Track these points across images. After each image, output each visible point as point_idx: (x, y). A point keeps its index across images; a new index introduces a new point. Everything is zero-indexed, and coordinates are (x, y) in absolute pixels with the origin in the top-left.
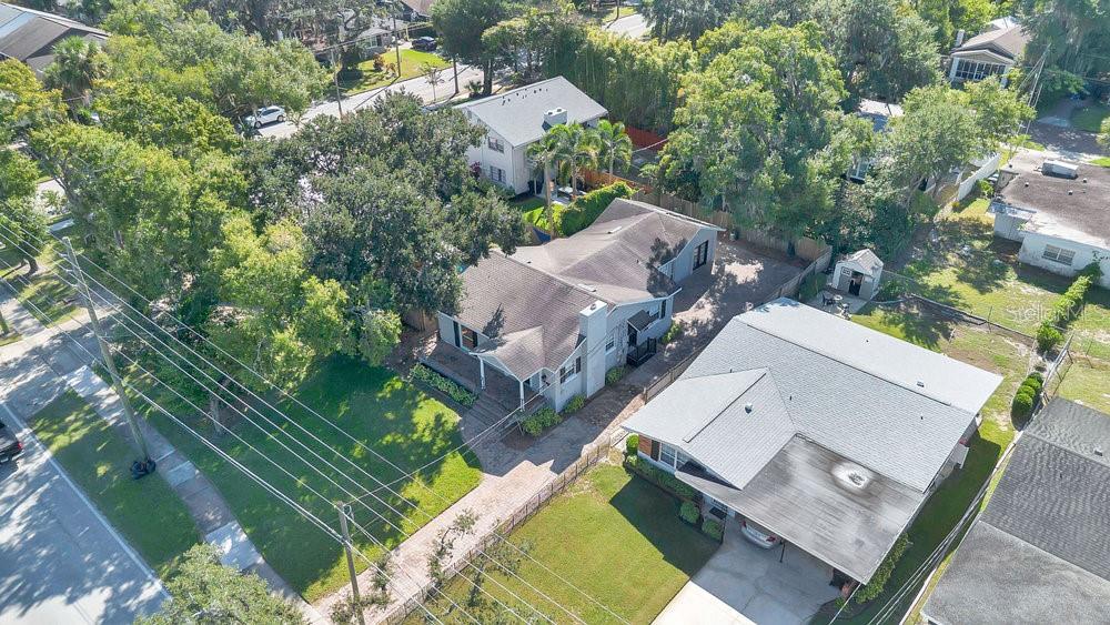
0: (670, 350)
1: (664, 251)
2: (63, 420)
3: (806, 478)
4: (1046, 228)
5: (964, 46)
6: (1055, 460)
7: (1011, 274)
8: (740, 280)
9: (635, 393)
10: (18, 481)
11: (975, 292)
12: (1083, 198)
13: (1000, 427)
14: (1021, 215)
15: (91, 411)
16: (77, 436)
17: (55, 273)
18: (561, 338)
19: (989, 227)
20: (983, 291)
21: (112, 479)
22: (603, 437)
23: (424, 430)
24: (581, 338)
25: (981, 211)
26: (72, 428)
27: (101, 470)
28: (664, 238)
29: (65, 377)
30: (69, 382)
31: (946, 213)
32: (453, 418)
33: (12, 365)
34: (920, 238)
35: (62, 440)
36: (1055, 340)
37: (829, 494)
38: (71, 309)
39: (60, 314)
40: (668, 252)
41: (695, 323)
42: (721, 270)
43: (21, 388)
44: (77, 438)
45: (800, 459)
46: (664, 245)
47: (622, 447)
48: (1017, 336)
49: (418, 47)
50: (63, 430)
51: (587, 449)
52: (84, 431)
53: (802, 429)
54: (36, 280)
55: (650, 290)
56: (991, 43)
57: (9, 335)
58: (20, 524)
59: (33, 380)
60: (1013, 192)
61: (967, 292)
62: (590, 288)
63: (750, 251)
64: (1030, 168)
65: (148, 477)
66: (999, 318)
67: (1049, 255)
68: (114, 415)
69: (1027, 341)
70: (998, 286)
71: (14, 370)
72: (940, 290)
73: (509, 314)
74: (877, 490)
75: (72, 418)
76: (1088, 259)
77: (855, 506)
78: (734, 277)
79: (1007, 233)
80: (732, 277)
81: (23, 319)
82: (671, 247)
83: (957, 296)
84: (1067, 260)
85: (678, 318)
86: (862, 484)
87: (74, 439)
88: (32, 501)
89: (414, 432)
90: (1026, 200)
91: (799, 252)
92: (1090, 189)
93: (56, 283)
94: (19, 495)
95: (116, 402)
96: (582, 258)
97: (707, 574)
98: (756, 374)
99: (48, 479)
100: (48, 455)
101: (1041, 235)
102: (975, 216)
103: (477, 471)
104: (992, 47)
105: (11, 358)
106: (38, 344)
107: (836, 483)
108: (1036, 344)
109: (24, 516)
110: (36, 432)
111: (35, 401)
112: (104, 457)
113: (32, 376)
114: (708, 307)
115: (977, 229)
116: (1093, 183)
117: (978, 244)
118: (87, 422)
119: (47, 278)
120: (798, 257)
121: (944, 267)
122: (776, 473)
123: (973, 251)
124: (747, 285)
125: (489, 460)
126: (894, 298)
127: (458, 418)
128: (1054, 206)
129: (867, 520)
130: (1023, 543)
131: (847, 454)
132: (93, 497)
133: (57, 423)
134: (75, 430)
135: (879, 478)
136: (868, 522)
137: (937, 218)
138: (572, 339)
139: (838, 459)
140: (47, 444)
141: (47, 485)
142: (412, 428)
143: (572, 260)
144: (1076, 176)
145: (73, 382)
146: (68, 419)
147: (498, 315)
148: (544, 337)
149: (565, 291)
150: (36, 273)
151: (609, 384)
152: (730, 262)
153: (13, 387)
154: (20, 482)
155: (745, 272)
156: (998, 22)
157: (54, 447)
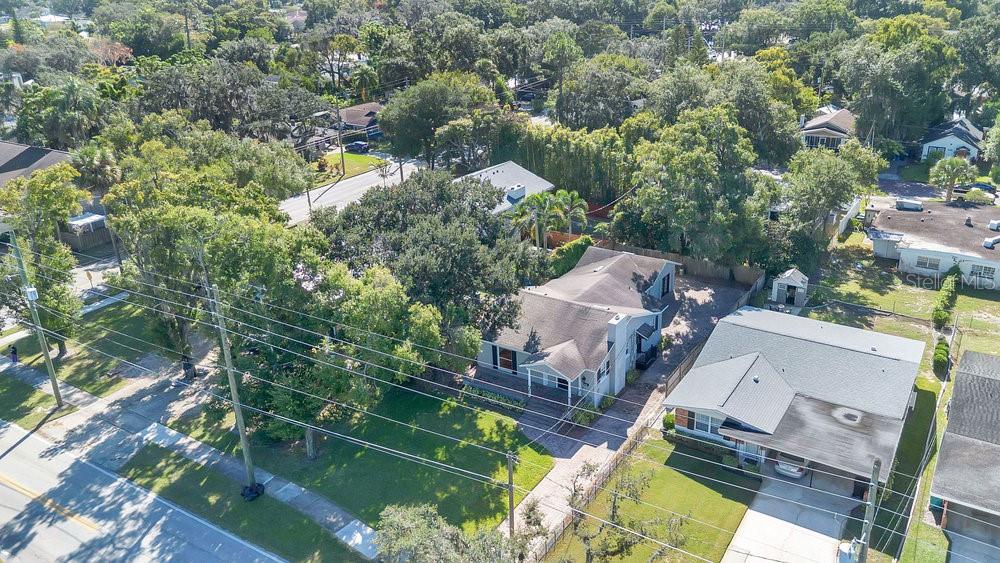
0: (666, 355)
1: (642, 282)
2: (154, 466)
3: (816, 422)
4: (914, 245)
5: (806, 127)
6: (983, 385)
7: (897, 280)
8: (700, 302)
9: (652, 388)
10: (134, 519)
11: (877, 295)
12: (932, 223)
13: (930, 381)
14: (893, 238)
15: (178, 456)
16: (175, 477)
17: (86, 353)
18: (593, 346)
19: (868, 251)
20: (882, 294)
21: (226, 505)
22: (641, 421)
23: (491, 434)
24: (610, 344)
25: (861, 240)
26: (166, 471)
27: (213, 499)
28: (639, 272)
29: (139, 434)
30: (145, 438)
31: (834, 244)
32: (511, 423)
33: (79, 431)
34: (822, 262)
35: (161, 483)
36: (947, 319)
37: (835, 428)
38: (118, 380)
39: (109, 385)
40: (645, 282)
41: (678, 335)
42: (683, 296)
43: (98, 448)
44: (176, 478)
45: (806, 410)
46: (641, 277)
47: (659, 425)
48: (918, 321)
49: (351, 150)
50: (159, 474)
51: (631, 432)
52: (180, 472)
53: (800, 390)
54: (69, 361)
55: (646, 307)
56: (827, 123)
57: (64, 407)
58: (152, 551)
59: (106, 441)
60: (881, 223)
61: (871, 296)
62: (605, 308)
63: (701, 282)
64: (887, 207)
65: (260, 498)
66: (899, 310)
67: (921, 264)
68: (203, 457)
69: (926, 323)
70: (891, 289)
71: (82, 434)
72: (850, 295)
73: (542, 334)
74: (868, 424)
75: (163, 464)
76: (950, 264)
77: (859, 435)
78: (695, 301)
79: (884, 253)
80: (692, 301)
81: (72, 394)
82: (646, 278)
83: (865, 298)
84: (935, 266)
85: (664, 332)
86: (858, 420)
87: (173, 480)
88: (155, 532)
89: (484, 435)
90: (892, 227)
91: (739, 277)
92: (935, 216)
93: (91, 361)
94: (140, 529)
95: (200, 447)
96: (586, 288)
97: (758, 502)
98: (751, 357)
99: (162, 513)
100: (152, 496)
101: (912, 249)
102: (856, 244)
103: (548, 457)
104: (827, 125)
105: (75, 425)
106: (98, 411)
107: (836, 421)
108: (932, 324)
109: (154, 544)
110: (131, 480)
111: (118, 456)
112: (210, 488)
113: (104, 438)
114: (683, 323)
115: (861, 253)
116: (935, 213)
117: (865, 263)
118: (179, 466)
119: (79, 359)
120: (739, 283)
121: (847, 280)
122: (792, 421)
123: (864, 268)
124: (706, 305)
125: (555, 448)
126: (821, 304)
127: (515, 422)
128: (915, 230)
129: (871, 443)
130: (980, 442)
131: (839, 403)
132: (214, 521)
133: (150, 470)
134: (172, 472)
135: (867, 415)
136: (872, 444)
137: (830, 249)
138: (603, 346)
139: (834, 406)
140: (148, 487)
141: (164, 518)
142: (481, 433)
143: (578, 291)
144: (922, 210)
145: (150, 436)
146: (159, 465)
147: (533, 336)
148: (578, 346)
149: (585, 311)
150: (65, 356)
151: (629, 385)
152: (687, 290)
153: (89, 448)
154: (136, 519)
155: (703, 296)
156: (824, 109)
157: (157, 488)
